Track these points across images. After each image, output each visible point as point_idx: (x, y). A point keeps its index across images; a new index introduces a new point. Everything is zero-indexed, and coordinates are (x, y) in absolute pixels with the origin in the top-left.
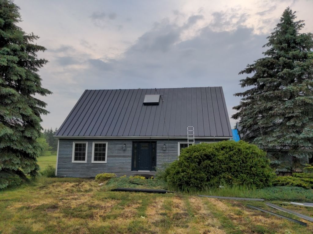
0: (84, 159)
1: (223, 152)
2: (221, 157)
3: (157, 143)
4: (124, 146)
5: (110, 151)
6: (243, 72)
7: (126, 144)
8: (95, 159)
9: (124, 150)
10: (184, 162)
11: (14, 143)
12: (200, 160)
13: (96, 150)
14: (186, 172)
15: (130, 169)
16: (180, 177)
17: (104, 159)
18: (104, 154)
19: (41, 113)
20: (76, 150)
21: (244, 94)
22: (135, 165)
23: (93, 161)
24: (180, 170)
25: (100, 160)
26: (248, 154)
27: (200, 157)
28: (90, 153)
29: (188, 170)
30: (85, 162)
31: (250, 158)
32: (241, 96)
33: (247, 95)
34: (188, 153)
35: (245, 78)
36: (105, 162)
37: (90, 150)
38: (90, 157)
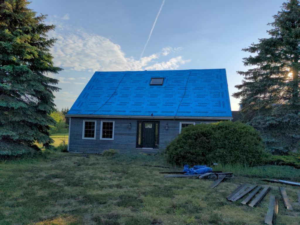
0: (93, 136)
1: (219, 131)
2: (217, 136)
3: (160, 123)
4: (130, 125)
5: (117, 129)
6: (246, 50)
7: (132, 123)
8: (104, 137)
9: (130, 129)
10: (182, 140)
11: (29, 117)
12: (197, 137)
13: (104, 128)
14: (184, 148)
15: (135, 147)
16: (177, 153)
17: (111, 137)
18: (111, 132)
19: (53, 90)
20: (86, 127)
21: (247, 73)
22: (139, 143)
23: (101, 138)
24: (178, 146)
25: (107, 137)
26: (243, 133)
27: (196, 135)
28: (98, 130)
29: (185, 146)
30: (95, 138)
31: (244, 136)
32: (243, 75)
33: (249, 75)
34: (187, 131)
35: (248, 57)
36: (113, 139)
37: (99, 128)
38: (98, 134)
